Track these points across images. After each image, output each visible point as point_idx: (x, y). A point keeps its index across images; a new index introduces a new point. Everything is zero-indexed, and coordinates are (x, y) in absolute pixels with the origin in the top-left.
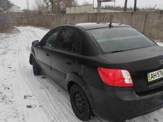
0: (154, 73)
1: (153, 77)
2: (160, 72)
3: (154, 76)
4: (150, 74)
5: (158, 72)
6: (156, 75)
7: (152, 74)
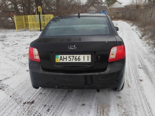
0: (64, 57)
1: (62, 59)
2: (72, 56)
3: (64, 58)
4: (59, 56)
5: (70, 56)
6: (66, 59)
7: (61, 57)
